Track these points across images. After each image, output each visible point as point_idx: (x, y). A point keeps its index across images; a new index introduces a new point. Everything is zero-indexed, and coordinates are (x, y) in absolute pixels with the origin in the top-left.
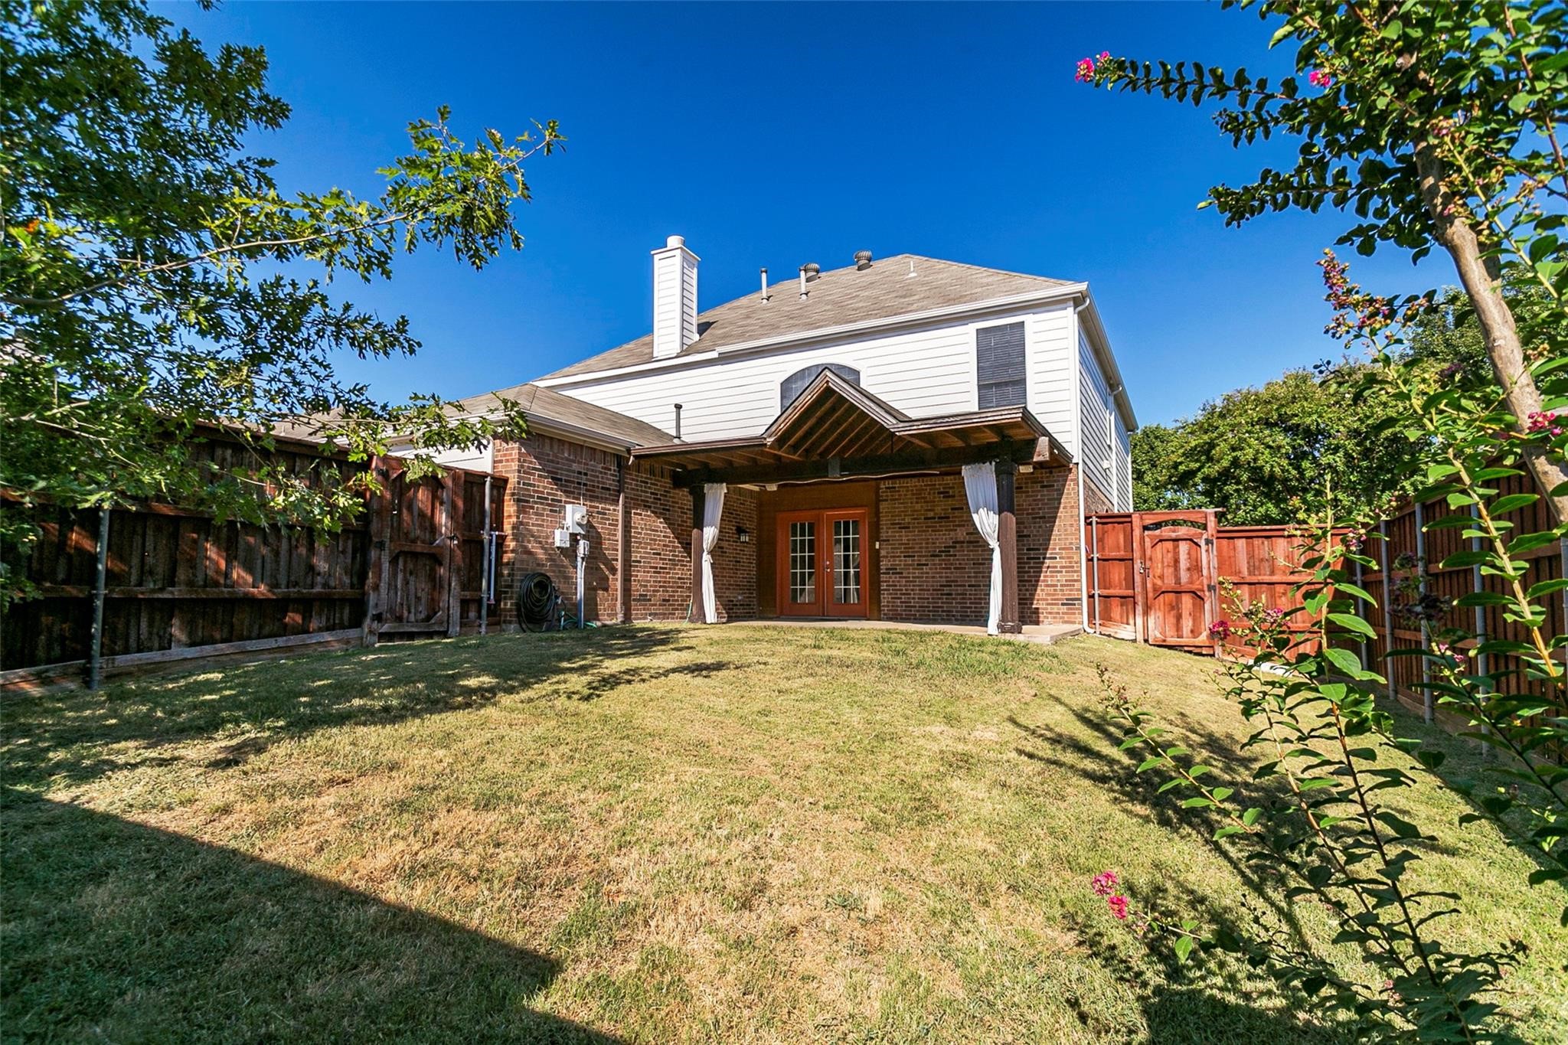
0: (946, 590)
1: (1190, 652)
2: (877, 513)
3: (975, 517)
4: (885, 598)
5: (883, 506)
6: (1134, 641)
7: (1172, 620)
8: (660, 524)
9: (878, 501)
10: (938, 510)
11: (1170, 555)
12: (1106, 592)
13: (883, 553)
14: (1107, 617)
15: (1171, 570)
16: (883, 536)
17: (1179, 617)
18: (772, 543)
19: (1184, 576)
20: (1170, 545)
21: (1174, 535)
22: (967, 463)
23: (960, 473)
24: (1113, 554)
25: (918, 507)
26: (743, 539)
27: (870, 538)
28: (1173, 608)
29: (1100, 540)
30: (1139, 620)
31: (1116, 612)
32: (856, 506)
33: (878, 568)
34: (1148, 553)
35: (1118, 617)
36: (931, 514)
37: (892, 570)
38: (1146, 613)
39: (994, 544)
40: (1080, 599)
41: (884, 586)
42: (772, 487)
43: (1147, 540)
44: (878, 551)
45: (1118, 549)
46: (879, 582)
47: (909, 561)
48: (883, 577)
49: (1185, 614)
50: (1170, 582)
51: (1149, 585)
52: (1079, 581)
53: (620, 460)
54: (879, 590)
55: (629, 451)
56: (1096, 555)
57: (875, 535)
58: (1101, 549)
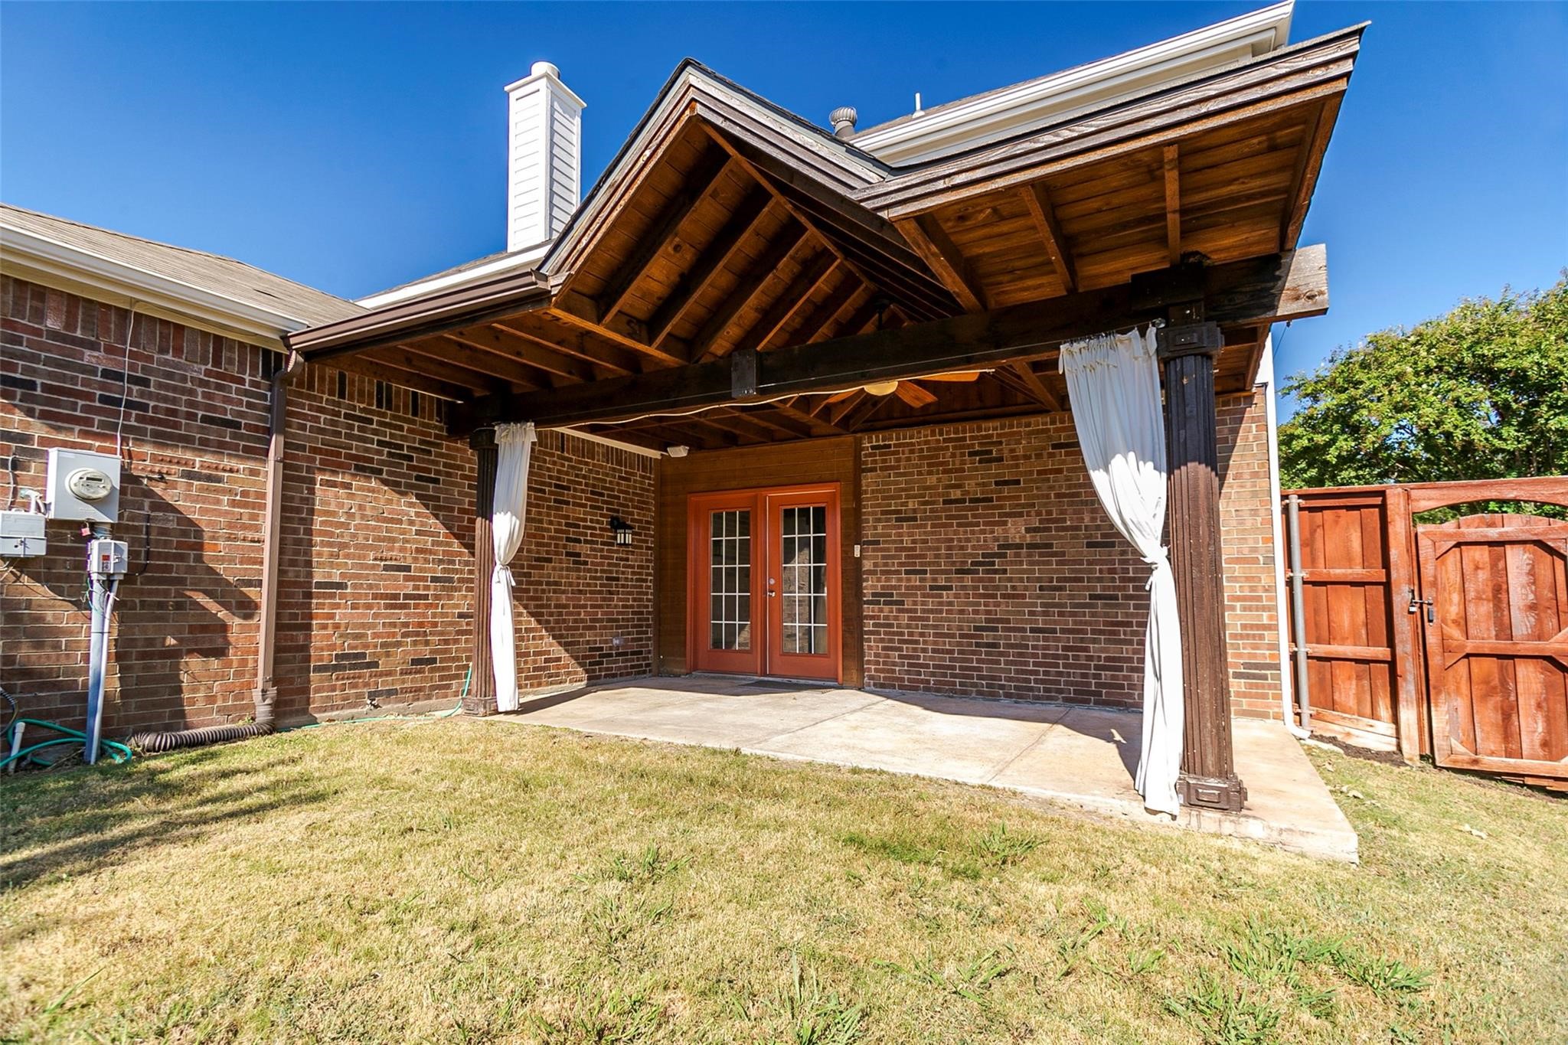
0: (987, 637)
1: (1542, 789)
2: (857, 494)
3: (1098, 477)
4: (872, 648)
5: (868, 480)
6: (1395, 758)
7: (1488, 715)
8: (408, 507)
9: (859, 469)
10: (970, 485)
11: (1483, 575)
12: (1322, 649)
13: (867, 565)
14: (1327, 701)
15: (1486, 608)
16: (868, 534)
17: (1508, 714)
18: (681, 548)
19: (1521, 623)
20: (1482, 554)
21: (1493, 533)
22: (1073, 338)
23: (1054, 364)
24: (1338, 573)
25: (932, 480)
26: (620, 539)
27: (845, 536)
28: (1490, 692)
29: (1308, 543)
30: (1408, 715)
31: (1348, 689)
32: (821, 481)
33: (859, 594)
34: (1428, 571)
35: (1352, 702)
36: (956, 494)
37: (884, 597)
38: (1427, 695)
39: (1153, 551)
40: (1277, 667)
41: (869, 625)
42: (680, 452)
43: (1424, 543)
44: (858, 562)
45: (1349, 561)
46: (861, 618)
47: (915, 579)
48: (868, 610)
49: (1527, 704)
50: (1484, 637)
51: (1432, 640)
52: (1275, 628)
53: (271, 362)
54: (862, 633)
55: (285, 338)
56: (1299, 574)
57: (853, 533)
58: (1310, 561)
